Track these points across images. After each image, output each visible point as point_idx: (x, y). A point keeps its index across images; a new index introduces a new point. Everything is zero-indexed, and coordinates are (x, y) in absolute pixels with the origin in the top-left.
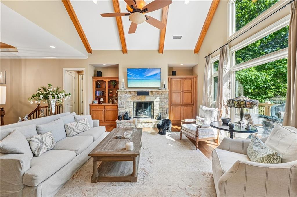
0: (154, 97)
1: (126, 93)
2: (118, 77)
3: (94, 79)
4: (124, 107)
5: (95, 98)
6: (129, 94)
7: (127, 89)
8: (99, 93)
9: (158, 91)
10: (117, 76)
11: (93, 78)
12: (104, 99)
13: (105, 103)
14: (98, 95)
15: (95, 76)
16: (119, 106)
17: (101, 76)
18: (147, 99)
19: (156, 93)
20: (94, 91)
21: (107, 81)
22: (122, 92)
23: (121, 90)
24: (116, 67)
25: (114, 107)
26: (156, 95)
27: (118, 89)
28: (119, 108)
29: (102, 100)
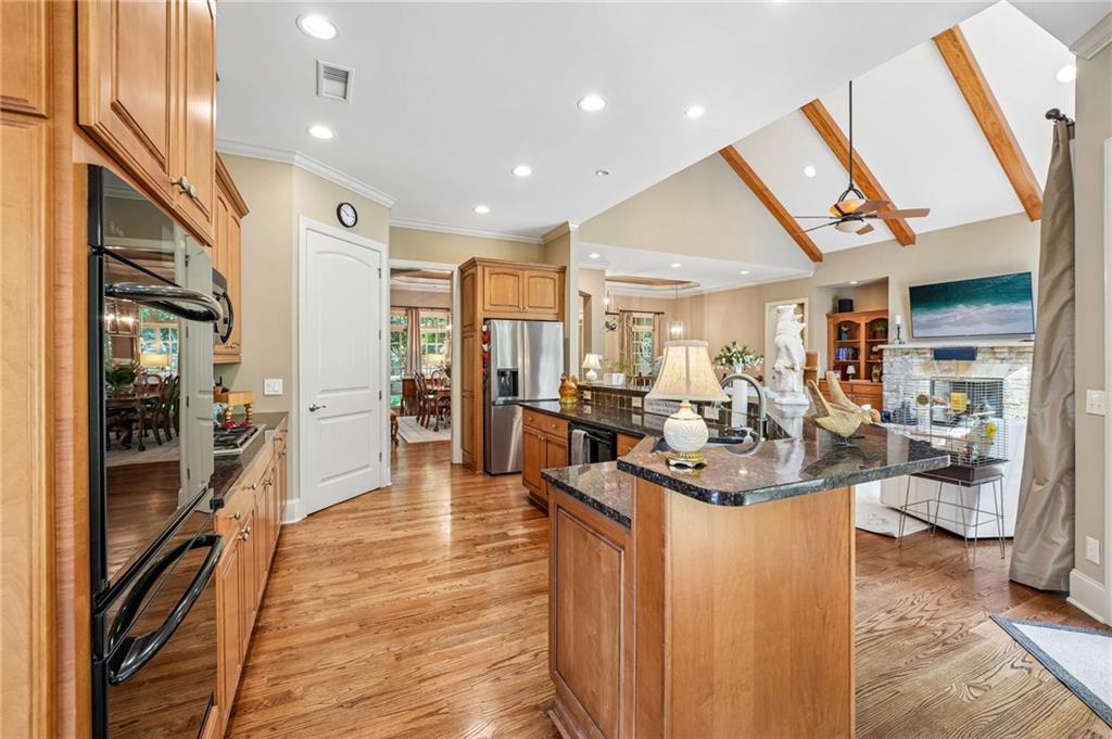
0: (1006, 366)
1: (907, 353)
2: (887, 311)
3: (831, 320)
4: (901, 390)
5: (832, 365)
6: (916, 356)
7: (910, 341)
8: (843, 353)
9: (1019, 347)
10: (885, 308)
11: (828, 316)
12: (858, 369)
13: (859, 378)
14: (843, 359)
15: (834, 311)
16: (885, 387)
17: (852, 310)
18: (978, 371)
19: (1010, 353)
20: (832, 350)
21: (863, 322)
22: (895, 349)
23: (892, 346)
24: (882, 285)
25: (875, 391)
26: (1011, 359)
27: (886, 343)
28: (885, 393)
29: (851, 370)
